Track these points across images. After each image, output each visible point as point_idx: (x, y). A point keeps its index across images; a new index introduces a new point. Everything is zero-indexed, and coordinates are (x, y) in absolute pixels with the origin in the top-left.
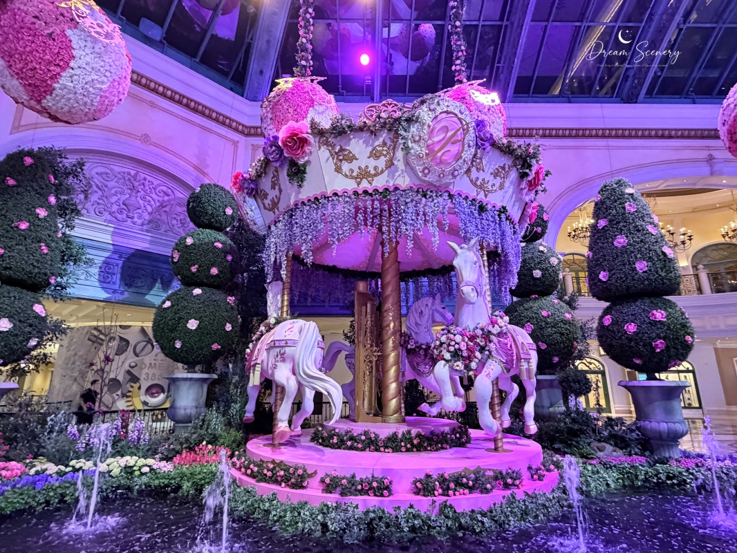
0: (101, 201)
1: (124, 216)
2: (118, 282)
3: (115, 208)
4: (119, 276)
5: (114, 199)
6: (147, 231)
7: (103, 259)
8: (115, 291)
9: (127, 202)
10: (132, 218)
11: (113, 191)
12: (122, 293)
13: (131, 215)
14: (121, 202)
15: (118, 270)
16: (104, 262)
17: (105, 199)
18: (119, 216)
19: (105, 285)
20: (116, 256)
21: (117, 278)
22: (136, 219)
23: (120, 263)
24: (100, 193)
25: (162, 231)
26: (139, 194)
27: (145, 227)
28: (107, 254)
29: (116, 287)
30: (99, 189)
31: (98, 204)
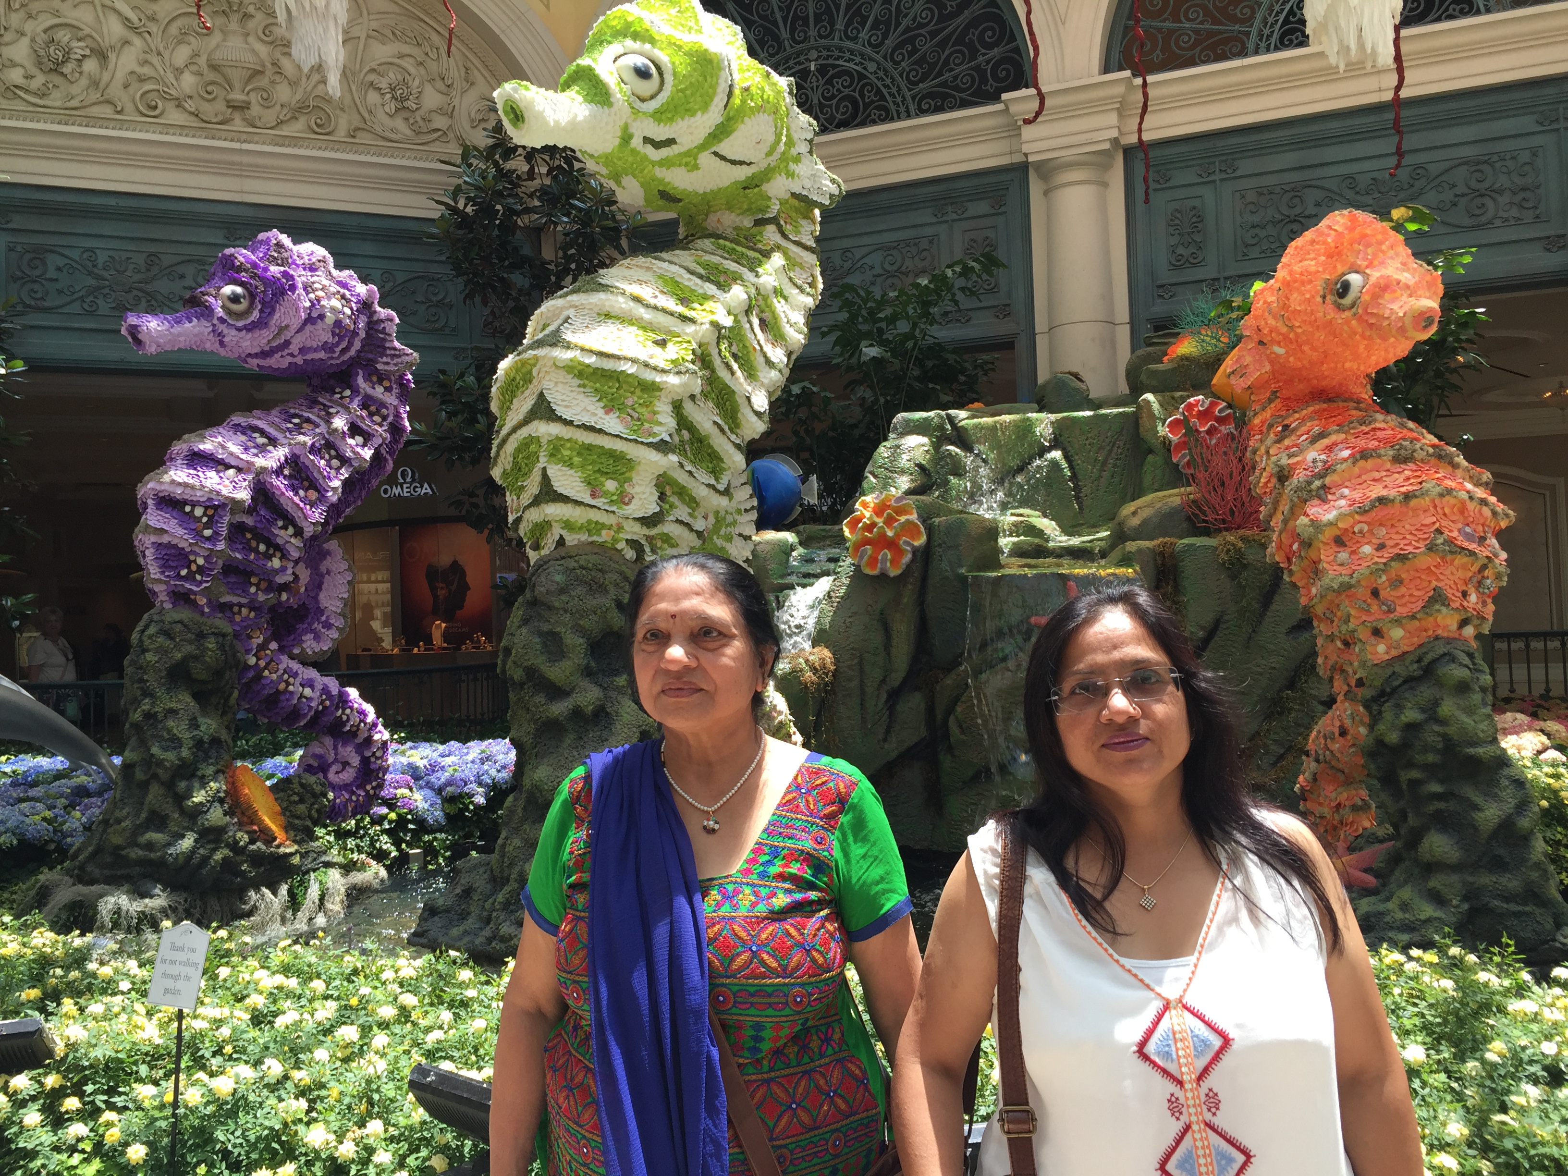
0: (146, 70)
1: (220, 106)
3: (188, 81)
5: (182, 55)
6: (293, 141)
9: (218, 55)
10: (242, 107)
11: (174, 29)
13: (237, 96)
14: (202, 61)
17: (155, 60)
18: (208, 110)
22: (255, 110)
24: (137, 41)
25: (341, 134)
26: (251, 24)
27: (286, 131)
30: (133, 29)
31: (142, 80)
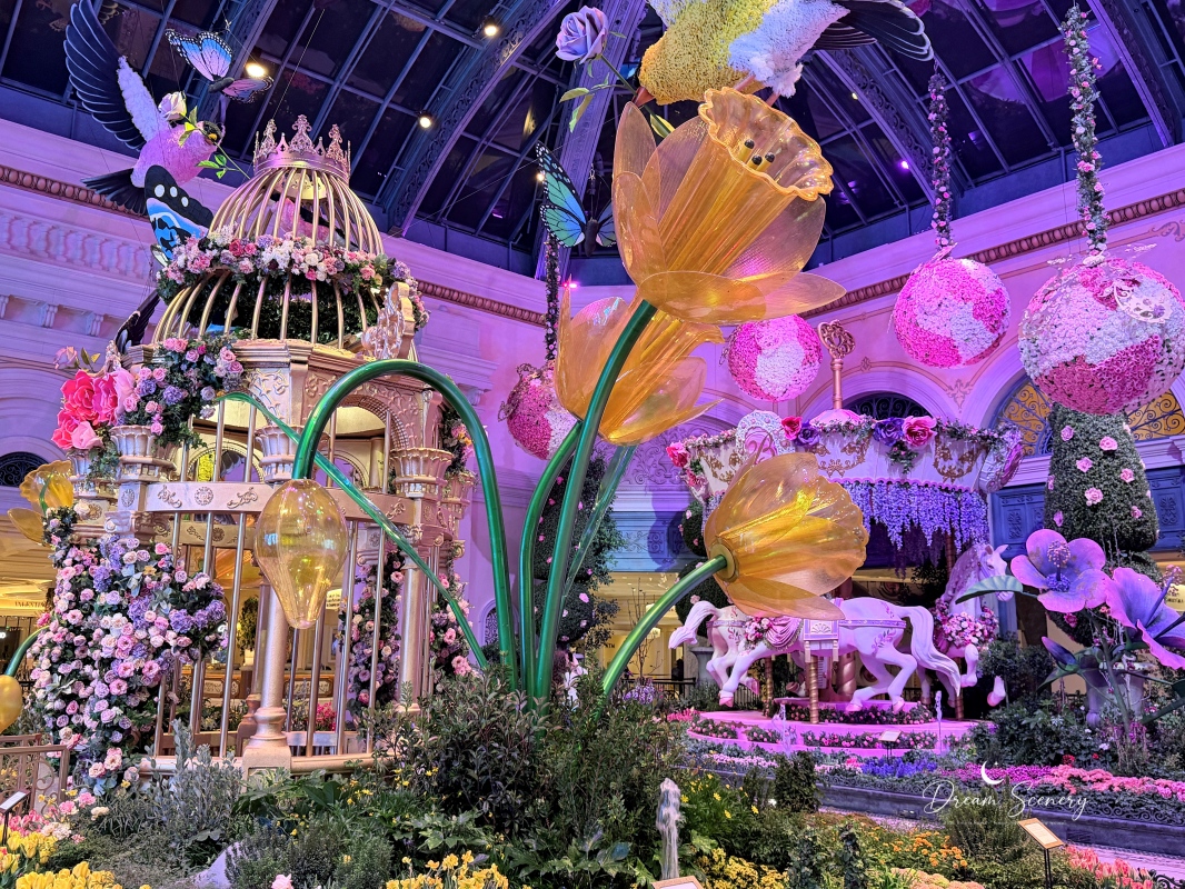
2: (666, 551)
4: (666, 544)
7: (649, 529)
8: (665, 561)
12: (671, 562)
15: (663, 537)
16: (651, 532)
19: (655, 556)
20: (660, 524)
21: (664, 546)
23: (665, 529)
28: (652, 523)
29: (665, 556)
